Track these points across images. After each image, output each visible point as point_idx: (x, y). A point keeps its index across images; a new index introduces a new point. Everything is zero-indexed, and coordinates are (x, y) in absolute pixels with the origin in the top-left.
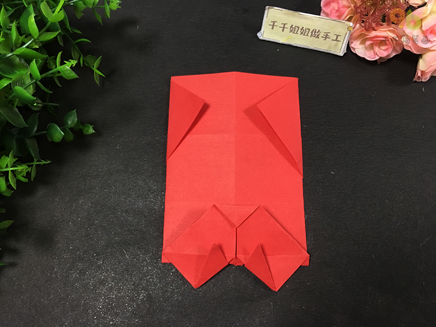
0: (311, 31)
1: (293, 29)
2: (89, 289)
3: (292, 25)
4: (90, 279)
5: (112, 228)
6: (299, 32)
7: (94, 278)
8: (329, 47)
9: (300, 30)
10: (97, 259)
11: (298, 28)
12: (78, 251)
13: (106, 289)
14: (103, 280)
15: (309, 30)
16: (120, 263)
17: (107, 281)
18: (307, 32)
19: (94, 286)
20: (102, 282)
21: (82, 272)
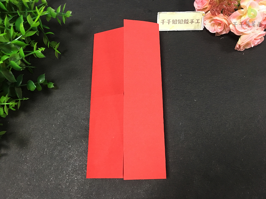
0: (183, 21)
1: (174, 22)
2: (64, 160)
3: (173, 20)
4: (65, 155)
5: (76, 128)
6: (177, 23)
7: (66, 155)
8: (195, 27)
9: (178, 21)
10: (68, 145)
11: (177, 20)
12: (58, 140)
13: (73, 161)
14: (71, 156)
15: (182, 20)
16: (80, 147)
17: (74, 156)
18: (182, 22)
19: (67, 159)
20: (71, 157)
21: (60, 152)
